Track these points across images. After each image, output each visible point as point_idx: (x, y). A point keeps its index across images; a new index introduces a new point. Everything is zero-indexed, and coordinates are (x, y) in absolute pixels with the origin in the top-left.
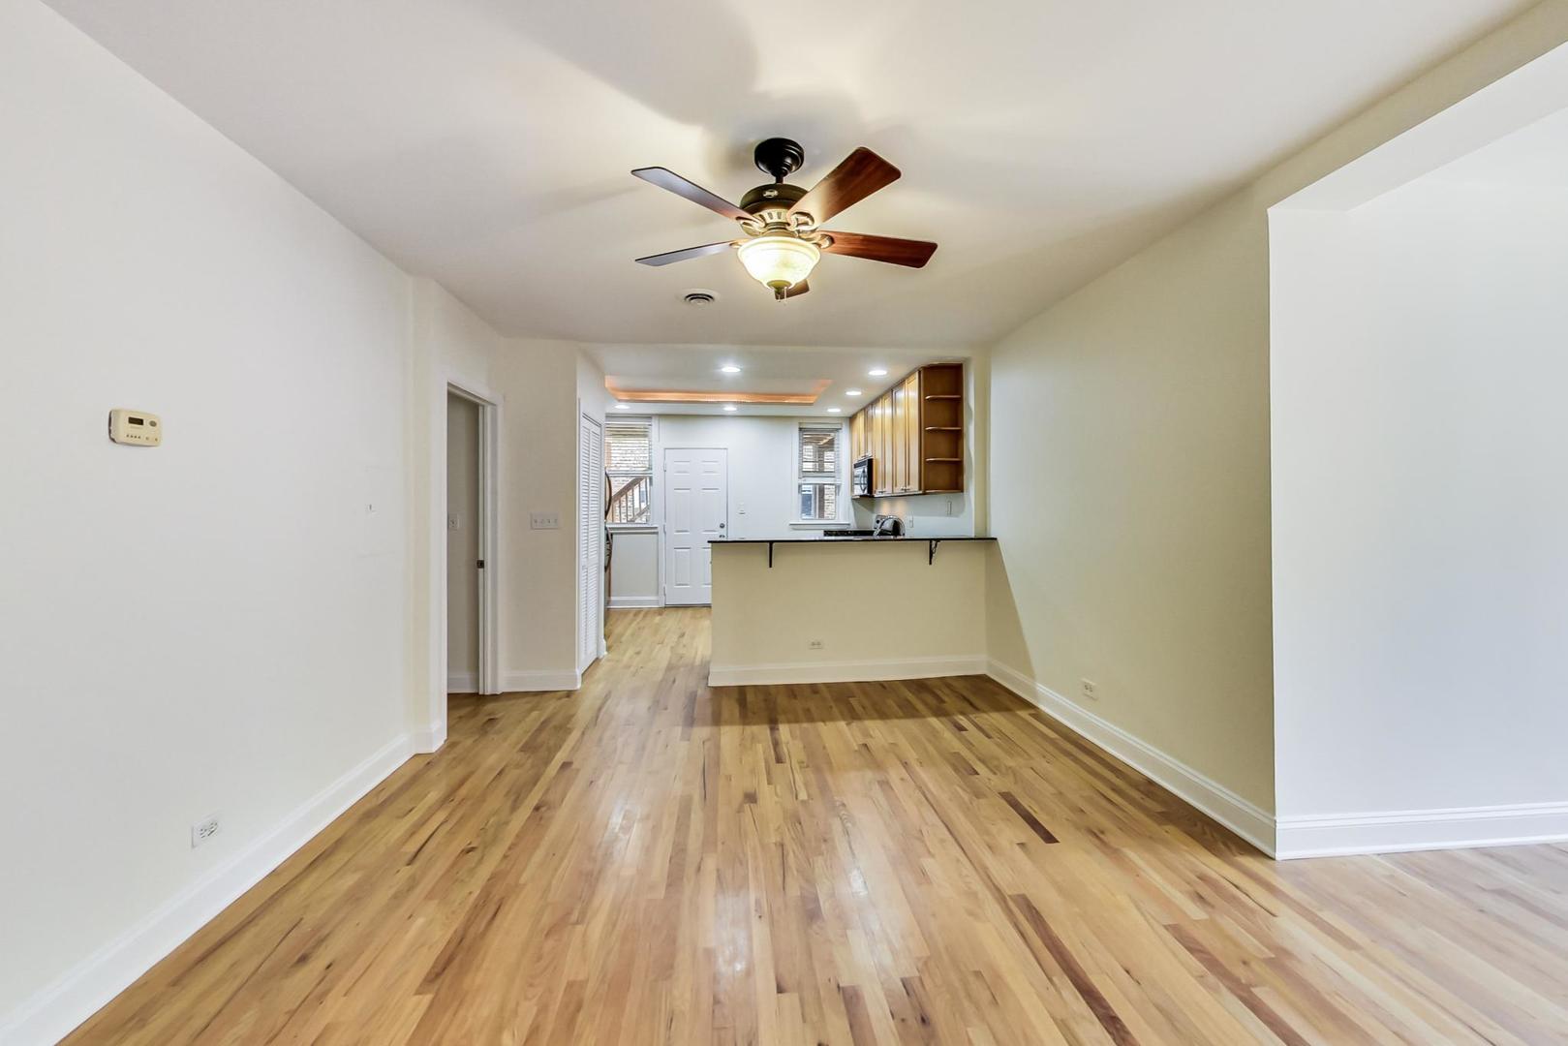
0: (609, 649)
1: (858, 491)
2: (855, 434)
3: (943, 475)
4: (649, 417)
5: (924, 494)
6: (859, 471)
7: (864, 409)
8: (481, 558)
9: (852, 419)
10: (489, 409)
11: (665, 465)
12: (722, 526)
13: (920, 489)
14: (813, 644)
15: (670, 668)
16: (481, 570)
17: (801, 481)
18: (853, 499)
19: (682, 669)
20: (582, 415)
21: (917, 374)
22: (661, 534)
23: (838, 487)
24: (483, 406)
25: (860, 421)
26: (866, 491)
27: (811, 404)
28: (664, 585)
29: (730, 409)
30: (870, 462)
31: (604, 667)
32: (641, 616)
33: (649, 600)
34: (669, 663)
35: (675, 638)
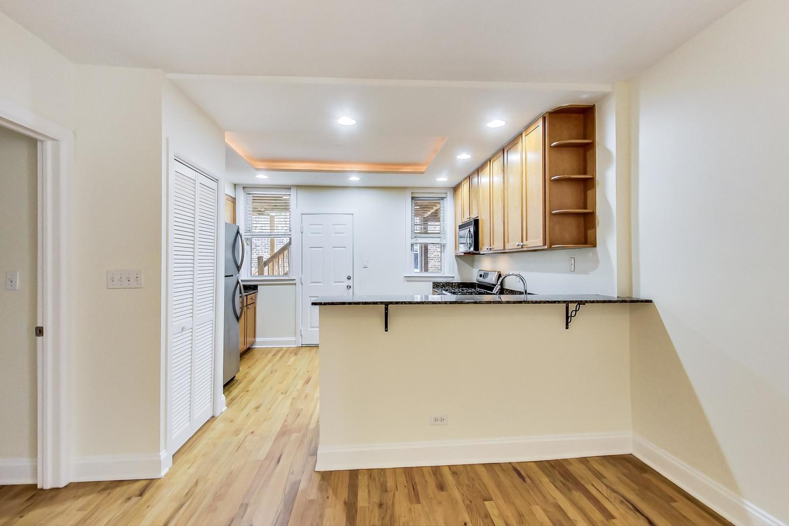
0: (229, 405)
1: (463, 249)
2: (459, 202)
3: (571, 228)
4: (288, 188)
5: (550, 248)
6: (465, 232)
7: (469, 177)
8: (39, 325)
9: (455, 189)
10: (49, 145)
11: (302, 227)
12: (349, 278)
13: (545, 244)
14: (436, 420)
15: (284, 432)
16: (39, 338)
17: (414, 241)
18: (457, 256)
19: (294, 436)
20: (172, 157)
21: (540, 123)
22: (298, 284)
23: (443, 246)
24: (42, 141)
25: (465, 187)
26: (472, 249)
27: (423, 173)
28: (301, 328)
29: (354, 179)
30: (476, 222)
31: (218, 426)
32: (280, 355)
33: (289, 341)
34: (284, 426)
35: (300, 383)
